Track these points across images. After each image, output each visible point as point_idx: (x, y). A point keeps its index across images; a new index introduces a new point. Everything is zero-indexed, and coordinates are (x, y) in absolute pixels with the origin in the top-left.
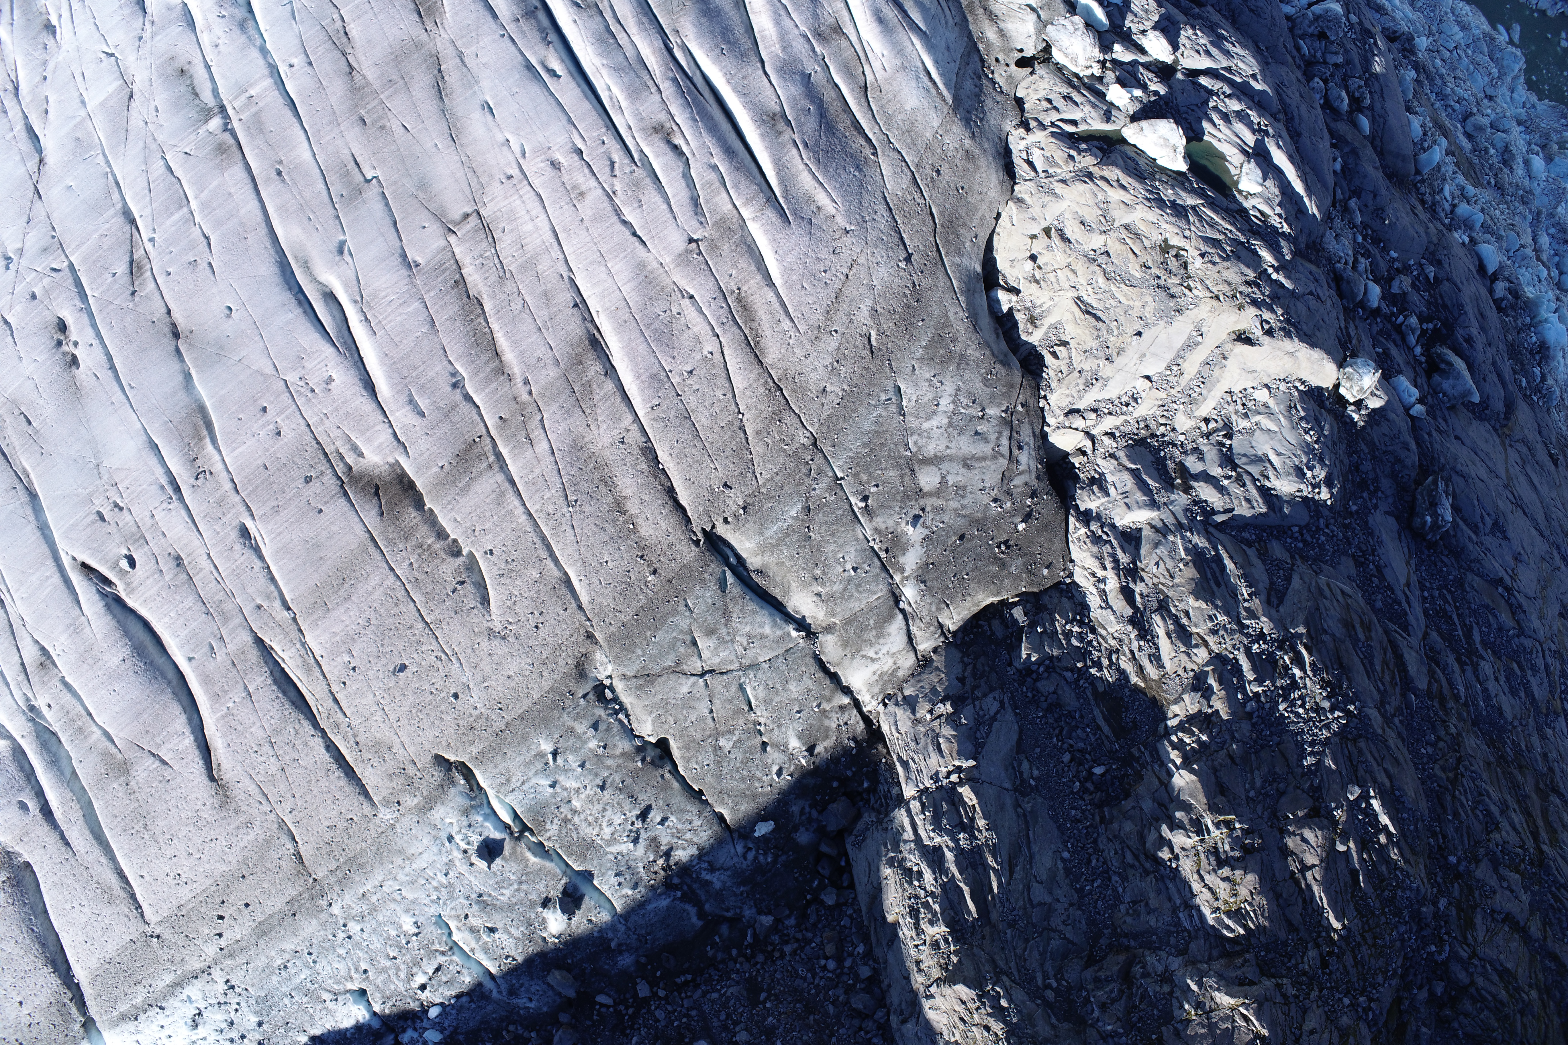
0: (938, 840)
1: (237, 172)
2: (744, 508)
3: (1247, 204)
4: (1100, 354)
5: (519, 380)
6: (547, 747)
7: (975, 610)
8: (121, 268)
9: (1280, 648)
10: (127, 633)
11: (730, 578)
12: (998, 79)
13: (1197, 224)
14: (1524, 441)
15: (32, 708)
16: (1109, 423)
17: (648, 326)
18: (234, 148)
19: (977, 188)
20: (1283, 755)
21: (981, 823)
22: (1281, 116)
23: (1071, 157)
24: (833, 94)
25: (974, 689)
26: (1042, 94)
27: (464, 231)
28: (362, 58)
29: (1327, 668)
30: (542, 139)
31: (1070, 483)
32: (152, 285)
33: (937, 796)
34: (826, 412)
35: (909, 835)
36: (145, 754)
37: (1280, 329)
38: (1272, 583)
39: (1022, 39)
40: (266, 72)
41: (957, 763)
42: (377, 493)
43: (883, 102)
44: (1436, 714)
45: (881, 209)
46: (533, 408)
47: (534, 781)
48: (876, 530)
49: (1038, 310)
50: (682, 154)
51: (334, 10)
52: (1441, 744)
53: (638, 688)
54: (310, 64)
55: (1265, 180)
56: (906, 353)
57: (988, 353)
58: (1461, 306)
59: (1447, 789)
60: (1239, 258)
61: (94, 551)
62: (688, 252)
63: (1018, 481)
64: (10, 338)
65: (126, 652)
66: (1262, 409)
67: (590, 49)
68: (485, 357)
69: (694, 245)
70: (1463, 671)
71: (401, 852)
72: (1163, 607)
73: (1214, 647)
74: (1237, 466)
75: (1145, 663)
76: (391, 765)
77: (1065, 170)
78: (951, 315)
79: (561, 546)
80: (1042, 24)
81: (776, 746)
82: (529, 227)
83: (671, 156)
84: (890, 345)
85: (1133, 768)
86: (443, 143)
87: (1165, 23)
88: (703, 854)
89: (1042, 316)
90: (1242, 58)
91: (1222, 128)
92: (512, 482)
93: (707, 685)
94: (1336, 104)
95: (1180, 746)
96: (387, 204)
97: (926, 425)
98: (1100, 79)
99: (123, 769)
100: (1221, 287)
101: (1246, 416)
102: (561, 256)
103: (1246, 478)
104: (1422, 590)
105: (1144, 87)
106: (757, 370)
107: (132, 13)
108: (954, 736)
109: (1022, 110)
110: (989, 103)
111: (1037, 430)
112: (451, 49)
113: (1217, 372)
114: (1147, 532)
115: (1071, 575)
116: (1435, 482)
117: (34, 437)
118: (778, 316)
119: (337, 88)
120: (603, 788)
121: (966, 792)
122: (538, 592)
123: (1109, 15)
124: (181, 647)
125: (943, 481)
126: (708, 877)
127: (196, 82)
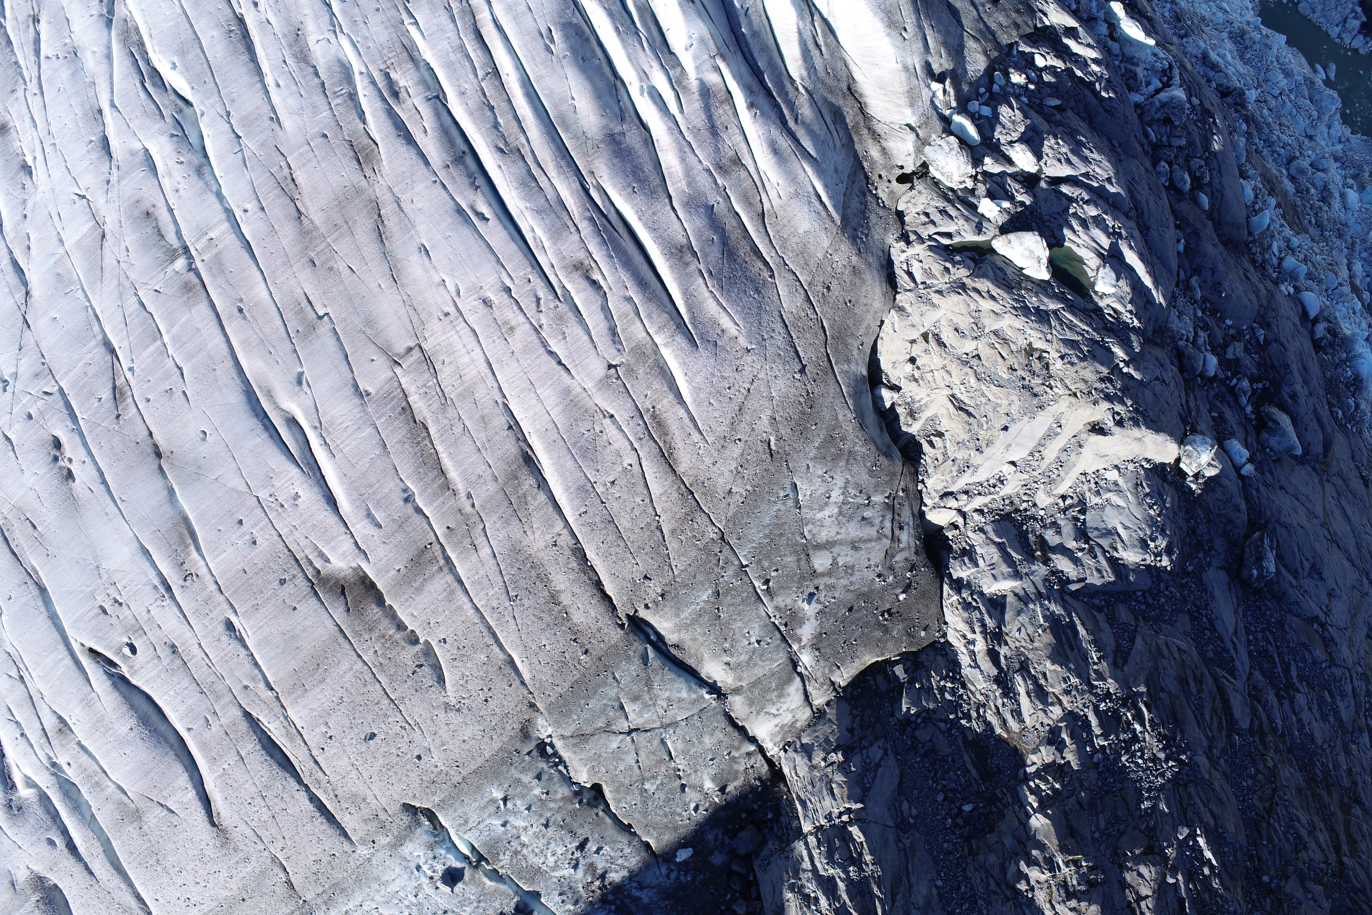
0: (831, 871)
1: (203, 309)
2: (662, 595)
3: (1102, 304)
4: (972, 445)
5: (463, 495)
6: (498, 794)
7: (863, 667)
8: (106, 394)
9: (1124, 705)
10: (132, 707)
11: (651, 653)
12: (881, 195)
13: (1058, 328)
14: (1339, 474)
15: (54, 765)
16: (978, 502)
17: (575, 444)
18: (199, 287)
19: (863, 300)
20: (1124, 800)
21: (868, 858)
22: (1132, 214)
23: (947, 269)
24: (734, 223)
25: (861, 739)
26: (920, 208)
27: (408, 363)
28: (309, 204)
29: (1163, 723)
30: (474, 279)
31: (944, 553)
32: (134, 410)
33: (831, 833)
34: (733, 509)
35: (806, 865)
36: (155, 805)
37: (1130, 419)
38: (1118, 645)
39: (902, 157)
40: (223, 216)
41: (847, 806)
42: (343, 593)
43: (778, 228)
44: (1256, 748)
45: (779, 327)
46: (476, 519)
47: (488, 822)
48: (777, 608)
49: (917, 405)
50: (600, 287)
51: (281, 158)
52: (1260, 777)
53: (575, 745)
54: (263, 209)
55: (1118, 280)
56: (801, 454)
57: (873, 448)
58: (1287, 366)
59: (1263, 817)
60: (1094, 358)
61: (100, 639)
62: (608, 377)
63: (899, 557)
64: (11, 453)
65: (133, 722)
66: (1112, 487)
67: (514, 193)
68: (431, 475)
69: (613, 371)
70: (1281, 704)
71: (377, 879)
72: (1024, 668)
73: (1067, 705)
74: (1090, 539)
75: (1008, 717)
76: (366, 812)
77: (941, 282)
78: (841, 417)
79: (505, 634)
80: (922, 143)
81: (693, 787)
82: (466, 359)
83: (590, 292)
84: (787, 448)
85: (997, 807)
86: (386, 283)
87: (1030, 134)
88: (633, 876)
89: (920, 410)
90: (1098, 163)
91: (1081, 234)
92: (460, 582)
93: (633, 741)
94: (1180, 185)
95: (1036, 791)
96: (338, 339)
97: (819, 516)
98: (973, 191)
99: (137, 816)
100: (1078, 385)
101: (1098, 493)
102: (496, 385)
103: (1097, 550)
104: (1248, 634)
105: (1011, 198)
106: (671, 478)
107: (99, 158)
108: (845, 782)
109: (903, 223)
110: (873, 219)
111: (916, 511)
112: (389, 194)
113: (1073, 457)
114: (1010, 599)
115: (945, 635)
116: (1261, 539)
117: (39, 540)
118: (688, 430)
119: (288, 232)
120: (546, 826)
121: (855, 831)
122: (487, 672)
123: (980, 132)
124: (181, 719)
125: (835, 562)
126: (638, 894)
127: (161, 224)
